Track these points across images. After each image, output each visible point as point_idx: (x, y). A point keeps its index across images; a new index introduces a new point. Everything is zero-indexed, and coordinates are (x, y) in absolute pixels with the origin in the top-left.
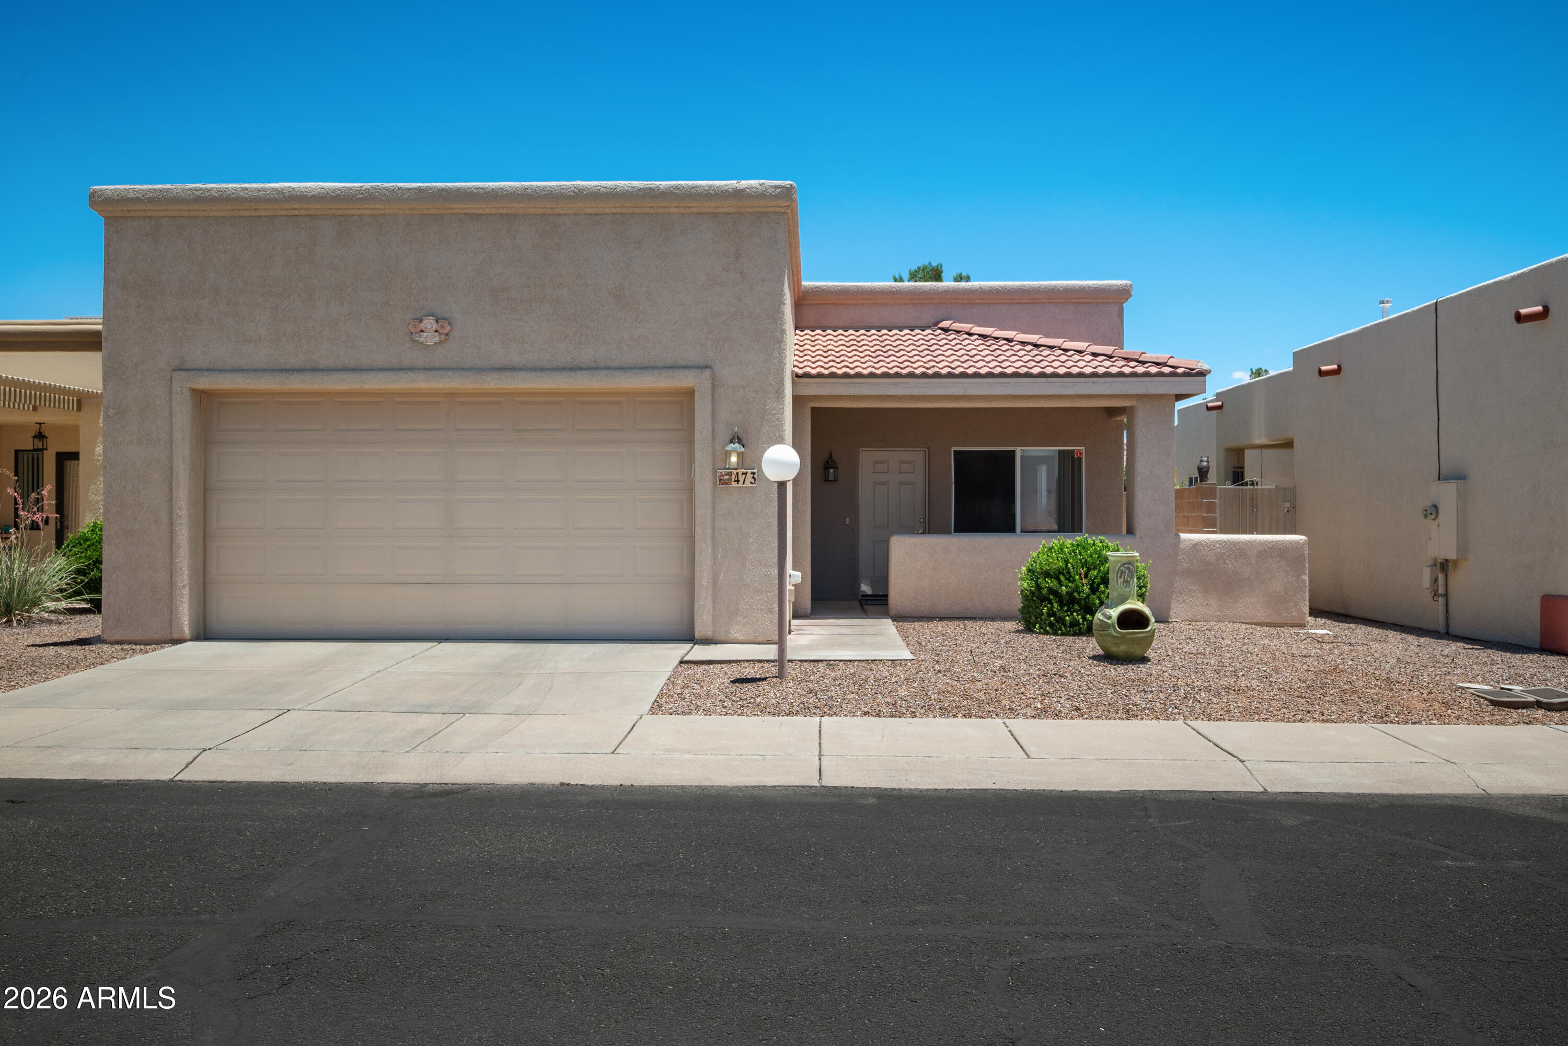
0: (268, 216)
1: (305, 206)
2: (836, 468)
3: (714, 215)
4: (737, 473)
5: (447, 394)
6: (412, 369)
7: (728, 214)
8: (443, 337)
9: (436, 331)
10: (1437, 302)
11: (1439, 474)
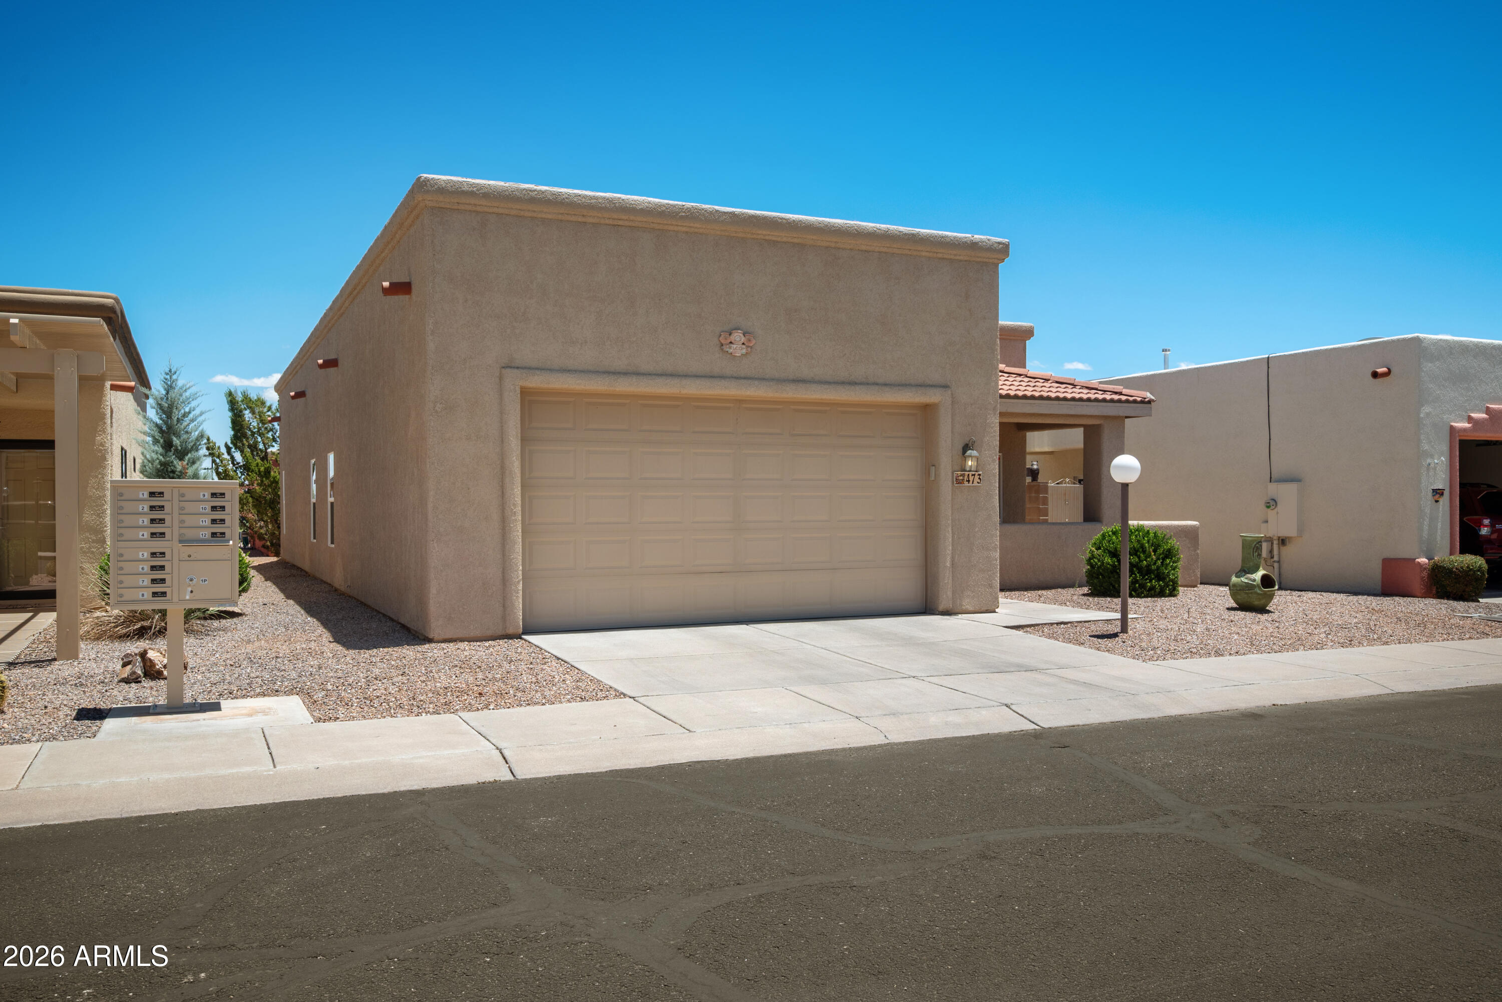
0: (593, 224)
1: (632, 218)
3: (951, 261)
4: (969, 475)
5: (736, 400)
6: (722, 377)
7: (961, 261)
8: (749, 349)
9: (743, 344)
10: (1268, 357)
11: (1271, 478)
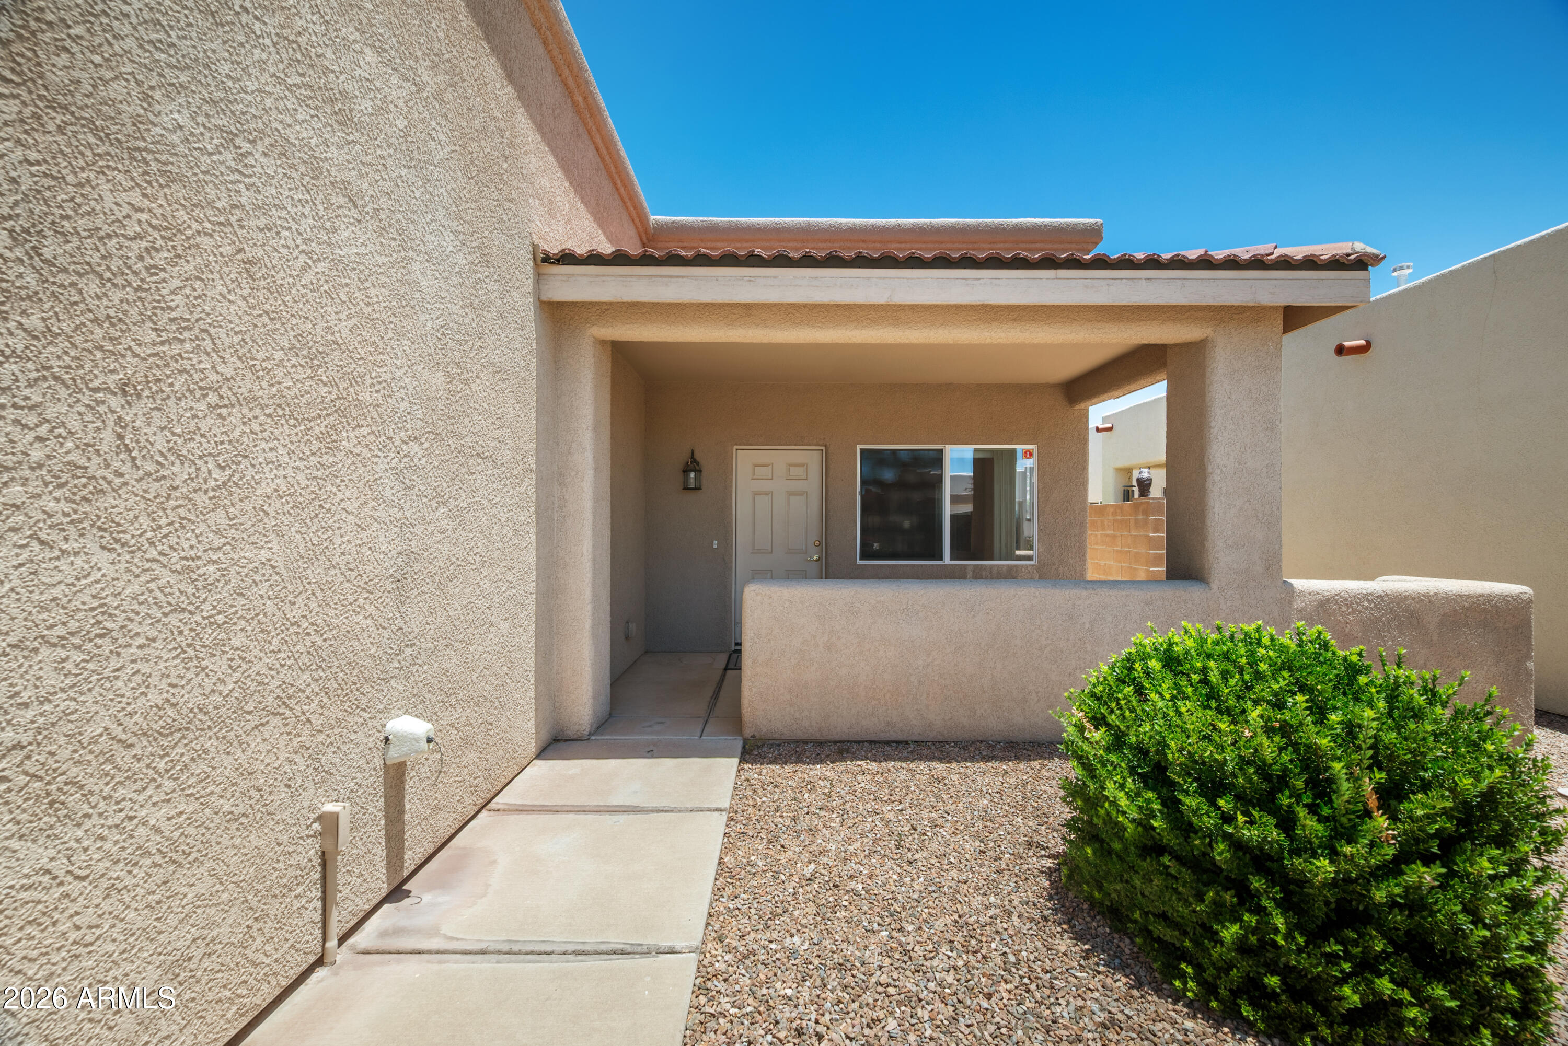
2: (698, 471)
